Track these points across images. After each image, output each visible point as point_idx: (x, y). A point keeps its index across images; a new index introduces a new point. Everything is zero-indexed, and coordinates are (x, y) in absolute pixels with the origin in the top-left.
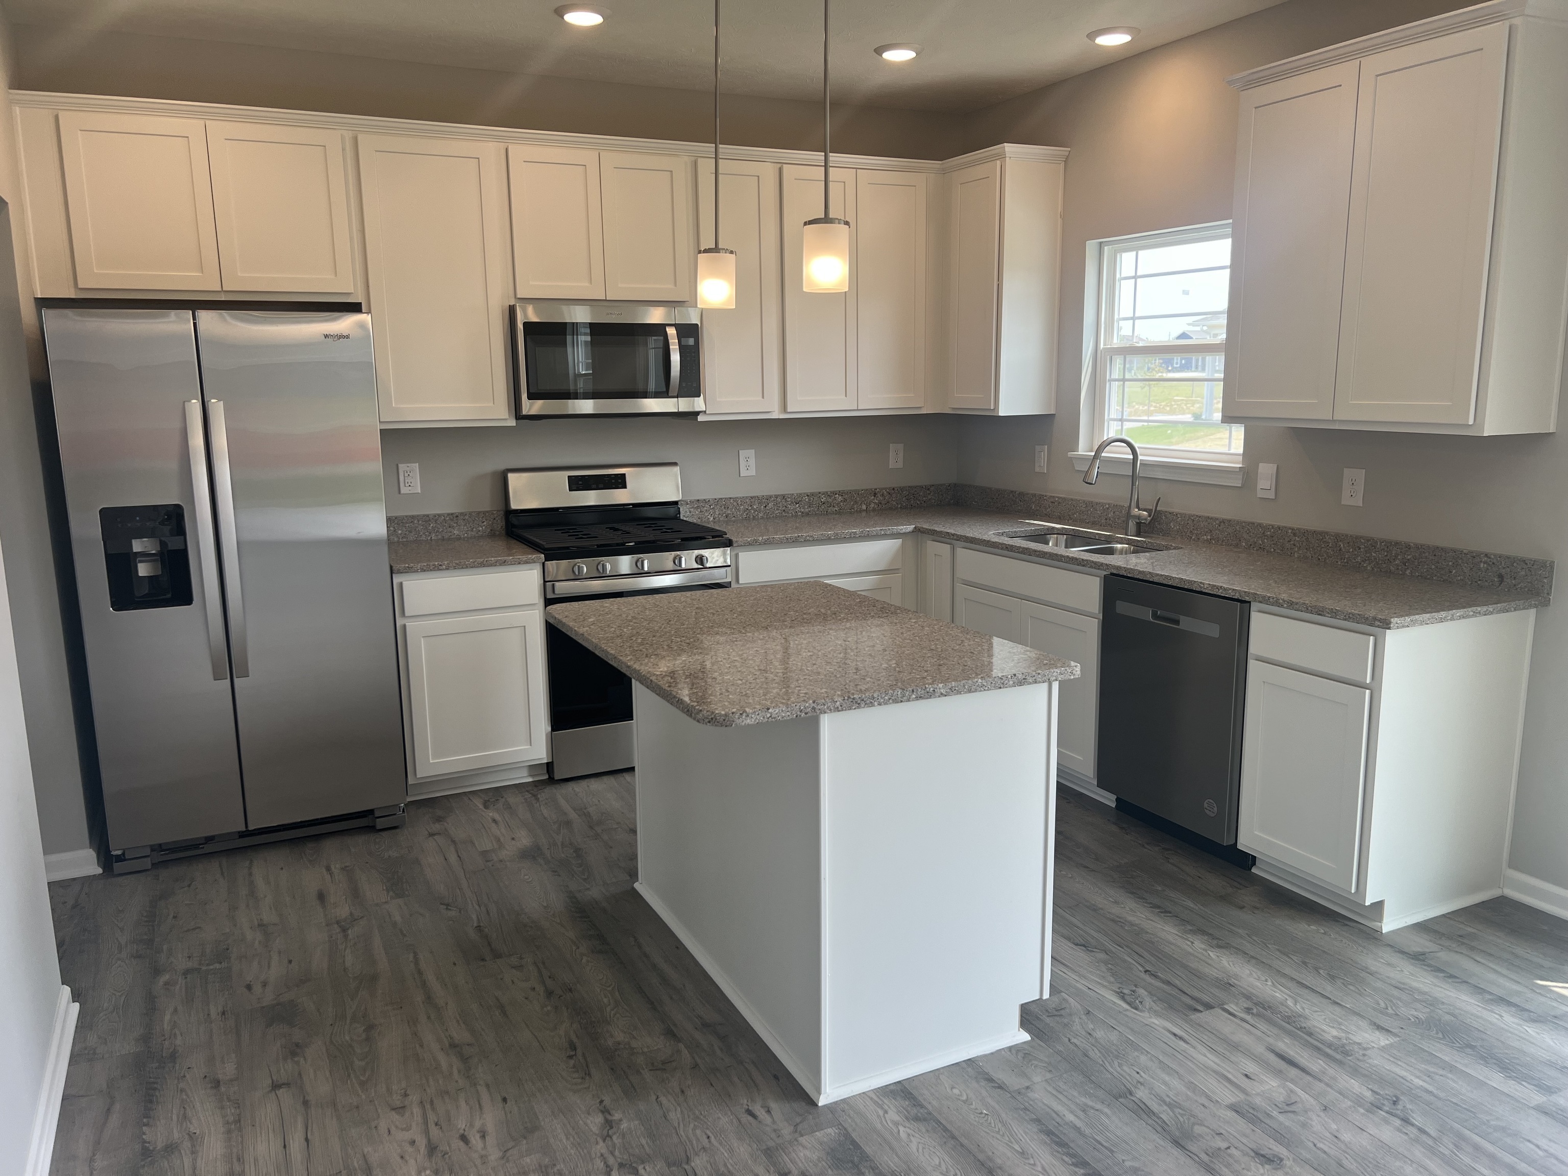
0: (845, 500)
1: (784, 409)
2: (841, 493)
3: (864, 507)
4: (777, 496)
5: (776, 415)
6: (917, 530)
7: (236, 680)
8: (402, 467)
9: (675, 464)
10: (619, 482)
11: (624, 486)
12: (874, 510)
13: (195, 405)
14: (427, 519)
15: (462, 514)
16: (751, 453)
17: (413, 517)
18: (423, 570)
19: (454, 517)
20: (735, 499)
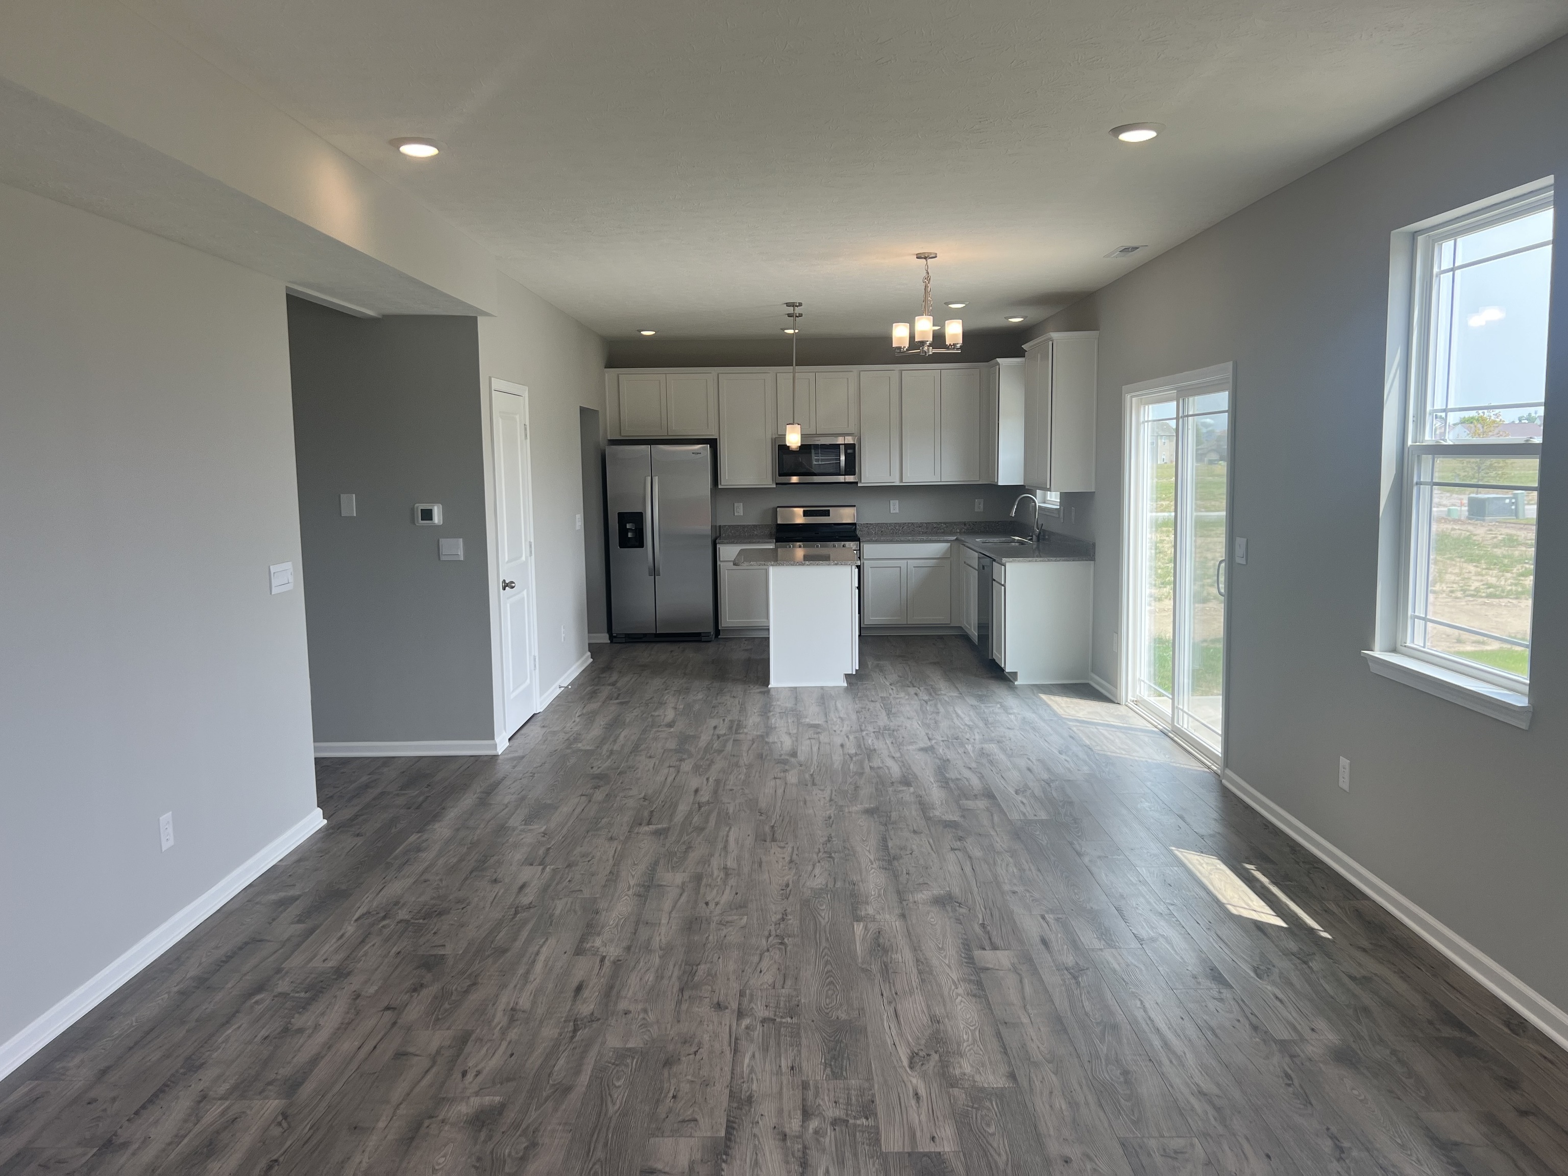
0: (947, 527)
1: (901, 481)
2: (945, 523)
3: (958, 531)
4: (909, 523)
5: (898, 484)
6: (957, 539)
7: (656, 577)
8: (736, 505)
9: (854, 506)
10: (827, 513)
11: (829, 515)
12: (964, 532)
13: (649, 478)
14: (744, 526)
15: (759, 525)
16: (897, 502)
17: (739, 525)
18: (728, 543)
19: (755, 526)
20: (886, 524)
